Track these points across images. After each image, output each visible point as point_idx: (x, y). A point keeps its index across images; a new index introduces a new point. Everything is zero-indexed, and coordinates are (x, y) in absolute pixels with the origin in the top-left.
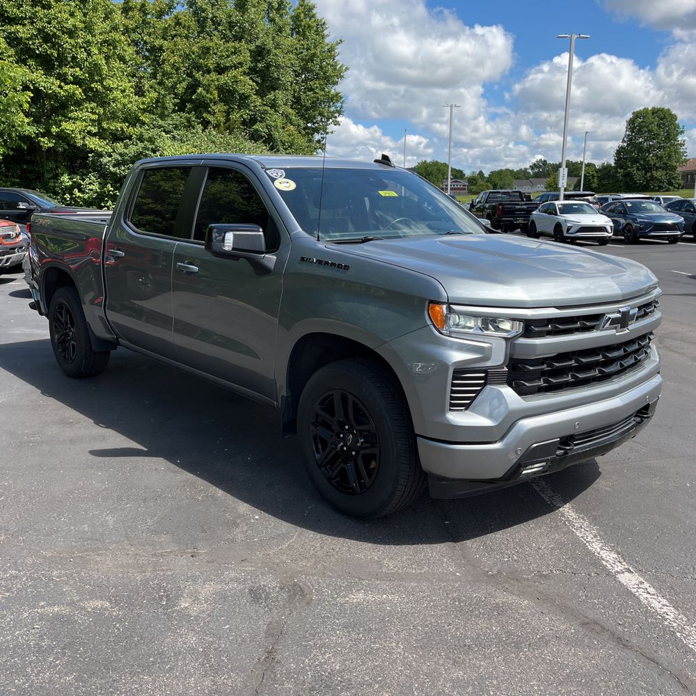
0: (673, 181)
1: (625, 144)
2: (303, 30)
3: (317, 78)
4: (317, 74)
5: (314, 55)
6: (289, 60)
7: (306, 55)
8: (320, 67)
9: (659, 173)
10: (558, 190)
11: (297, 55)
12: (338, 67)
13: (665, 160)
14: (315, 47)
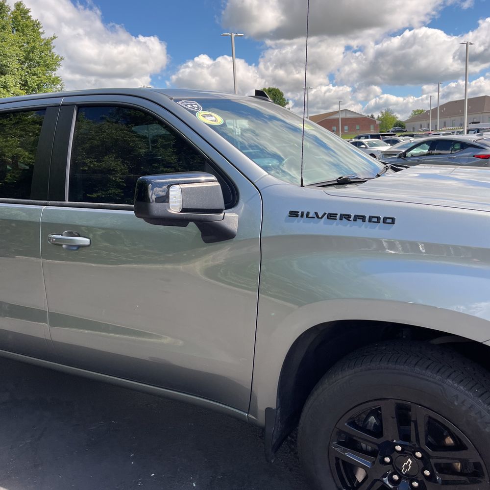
2: (21, 28)
3: (39, 65)
4: (38, 63)
5: (34, 47)
6: (14, 51)
7: (27, 48)
8: (40, 57)
11: (20, 47)
12: (55, 57)
14: (34, 41)
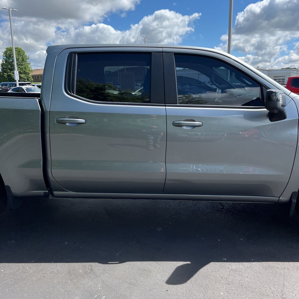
0: (29, 79)
1: (4, 62)
9: (23, 75)
10: (15, 81)
13: (24, 70)
